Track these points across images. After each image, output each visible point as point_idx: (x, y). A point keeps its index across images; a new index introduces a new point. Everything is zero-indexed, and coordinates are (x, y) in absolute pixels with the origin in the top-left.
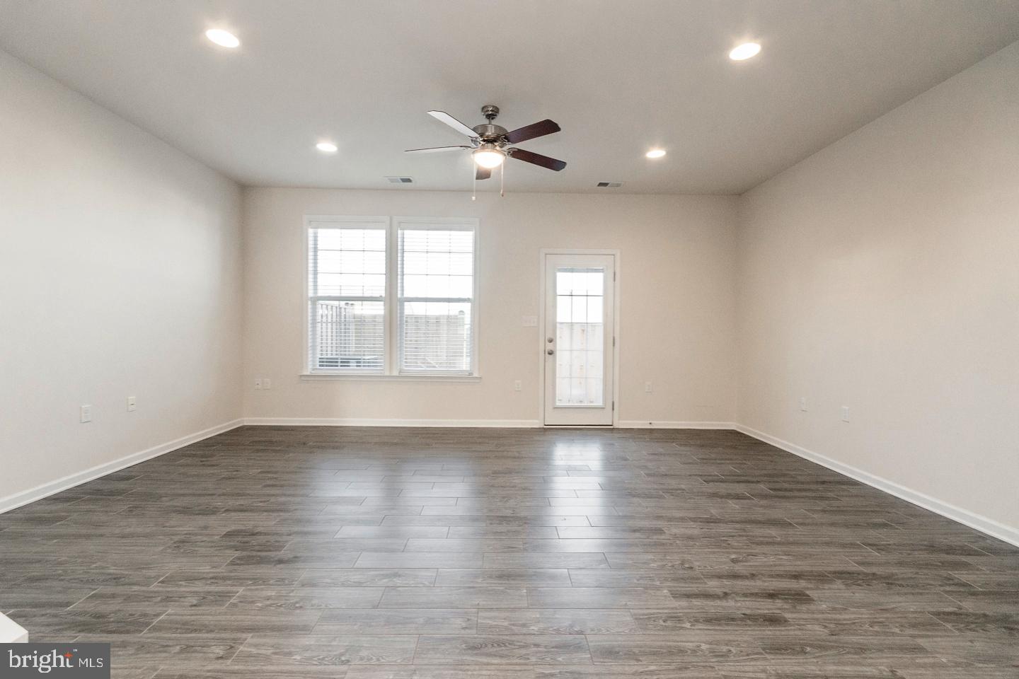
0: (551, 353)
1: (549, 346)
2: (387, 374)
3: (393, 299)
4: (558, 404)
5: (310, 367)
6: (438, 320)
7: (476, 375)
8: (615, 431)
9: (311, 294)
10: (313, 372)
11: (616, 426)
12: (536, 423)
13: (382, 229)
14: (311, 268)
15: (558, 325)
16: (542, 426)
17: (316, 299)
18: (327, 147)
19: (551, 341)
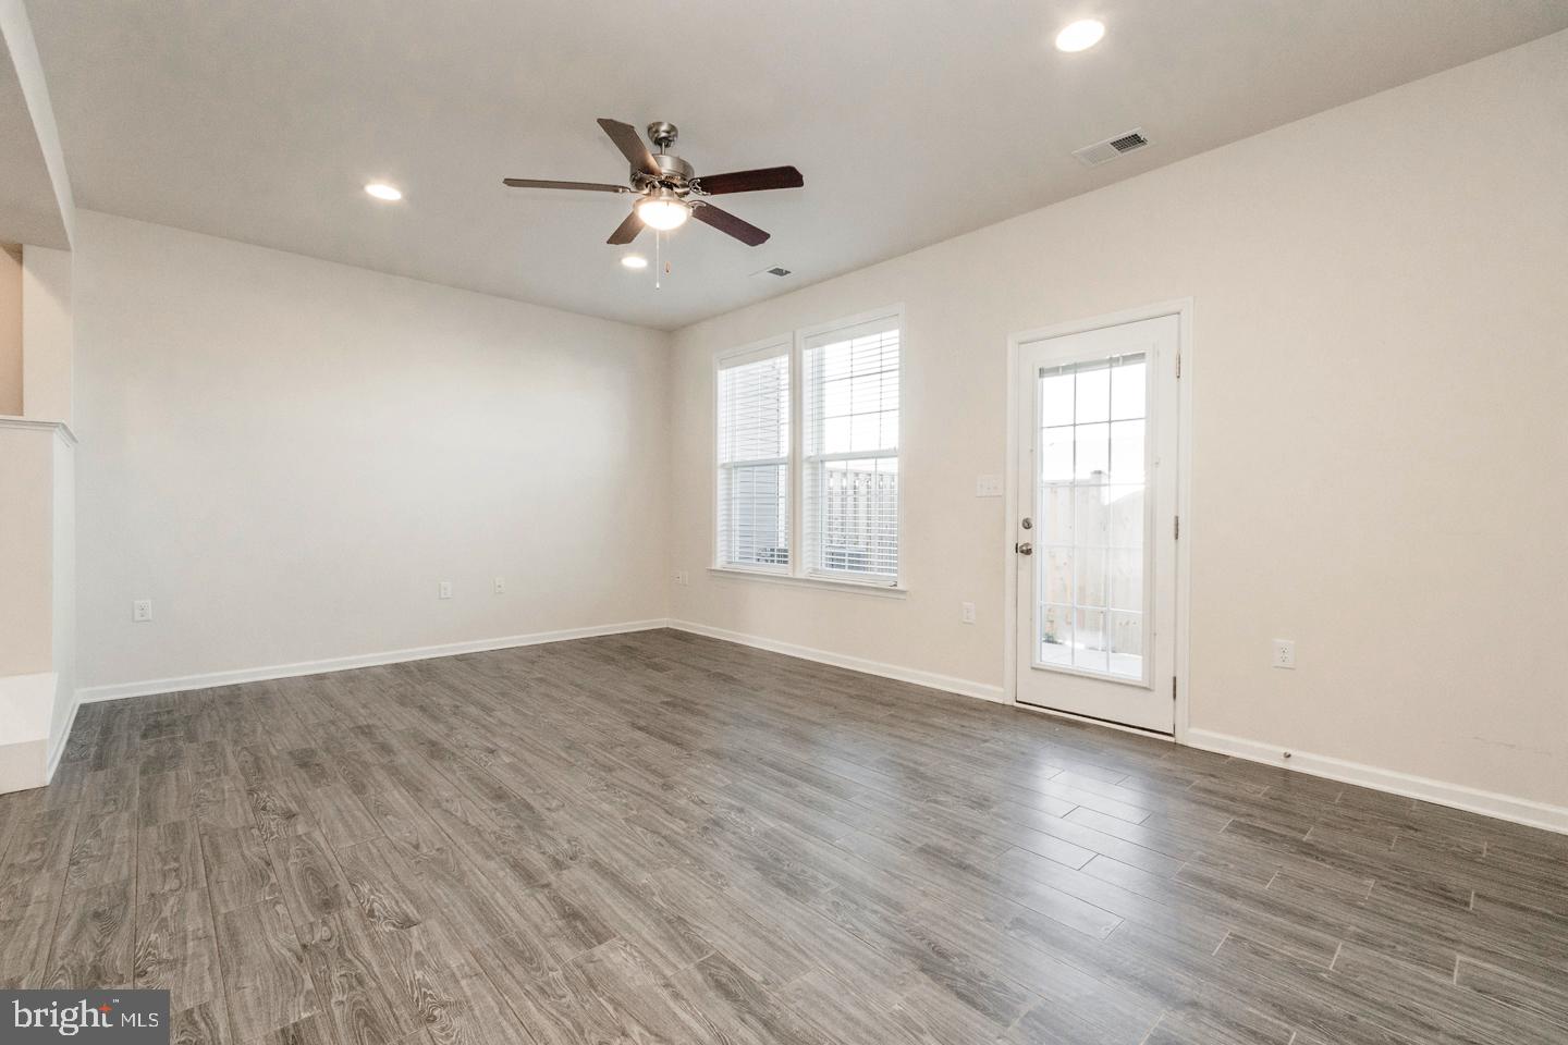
0: (1026, 551)
1: (1025, 537)
2: (790, 575)
3: (796, 460)
4: (1037, 663)
5: (721, 559)
7: (900, 586)
9: (724, 460)
10: (729, 566)
11: (1180, 739)
12: (999, 694)
15: (1042, 487)
16: (1010, 701)
17: (732, 468)
19: (1027, 525)
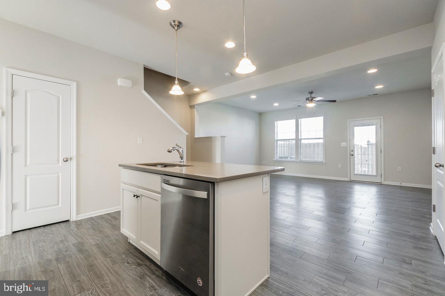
0: (352, 155)
1: (352, 153)
2: (296, 161)
3: (298, 140)
4: (356, 173)
5: (276, 158)
6: (314, 144)
7: (324, 162)
8: (382, 185)
9: (276, 139)
10: (277, 160)
11: (383, 183)
12: (347, 179)
13: (294, 119)
14: (276, 132)
15: (355, 146)
16: (349, 180)
17: (277, 141)
18: (276, 104)
19: (352, 151)
